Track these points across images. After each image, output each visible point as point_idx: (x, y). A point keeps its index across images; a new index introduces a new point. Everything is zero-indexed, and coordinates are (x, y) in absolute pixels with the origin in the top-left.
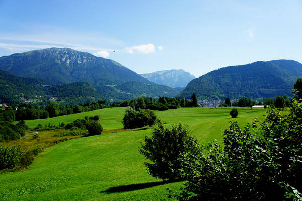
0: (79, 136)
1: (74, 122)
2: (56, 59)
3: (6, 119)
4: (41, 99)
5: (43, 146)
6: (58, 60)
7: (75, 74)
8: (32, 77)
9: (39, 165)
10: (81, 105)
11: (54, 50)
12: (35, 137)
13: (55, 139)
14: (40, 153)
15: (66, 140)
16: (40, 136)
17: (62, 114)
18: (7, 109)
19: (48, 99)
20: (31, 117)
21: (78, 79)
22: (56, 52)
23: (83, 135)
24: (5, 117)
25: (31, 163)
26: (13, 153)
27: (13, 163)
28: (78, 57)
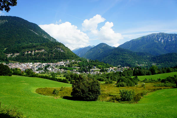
0: (169, 87)
1: (167, 78)
2: (155, 40)
3: (128, 75)
4: (146, 64)
5: (147, 92)
6: (156, 40)
7: (168, 48)
8: (142, 52)
9: (143, 102)
10: (172, 67)
11: (153, 35)
12: (143, 86)
13: (154, 88)
14: (145, 95)
15: (161, 89)
16: (145, 85)
17: (159, 73)
18: (129, 69)
19: (151, 64)
20: (140, 74)
21: (169, 51)
22: (154, 36)
23: (173, 87)
24: (127, 74)
25: (139, 100)
26: (130, 93)
27: (130, 99)
28: (169, 37)
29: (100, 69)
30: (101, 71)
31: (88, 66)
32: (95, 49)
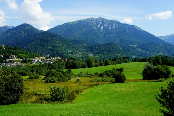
0: (108, 83)
1: (105, 72)
2: (93, 26)
3: (59, 68)
4: (82, 55)
5: (83, 88)
6: (95, 26)
7: (107, 36)
8: (77, 39)
9: (79, 101)
10: (111, 59)
11: (92, 20)
12: (78, 81)
13: (91, 83)
14: (80, 92)
15: (99, 84)
16: (81, 80)
17: (97, 66)
18: (60, 61)
19: (87, 55)
20: (74, 66)
21: (108, 41)
22: (93, 21)
23: (111, 82)
24: (59, 66)
25: (74, 99)
26: (63, 91)
27: (63, 98)
28: (109, 24)
29: (21, 58)
30: (22, 62)
31: (4, 54)
32: (15, 31)
